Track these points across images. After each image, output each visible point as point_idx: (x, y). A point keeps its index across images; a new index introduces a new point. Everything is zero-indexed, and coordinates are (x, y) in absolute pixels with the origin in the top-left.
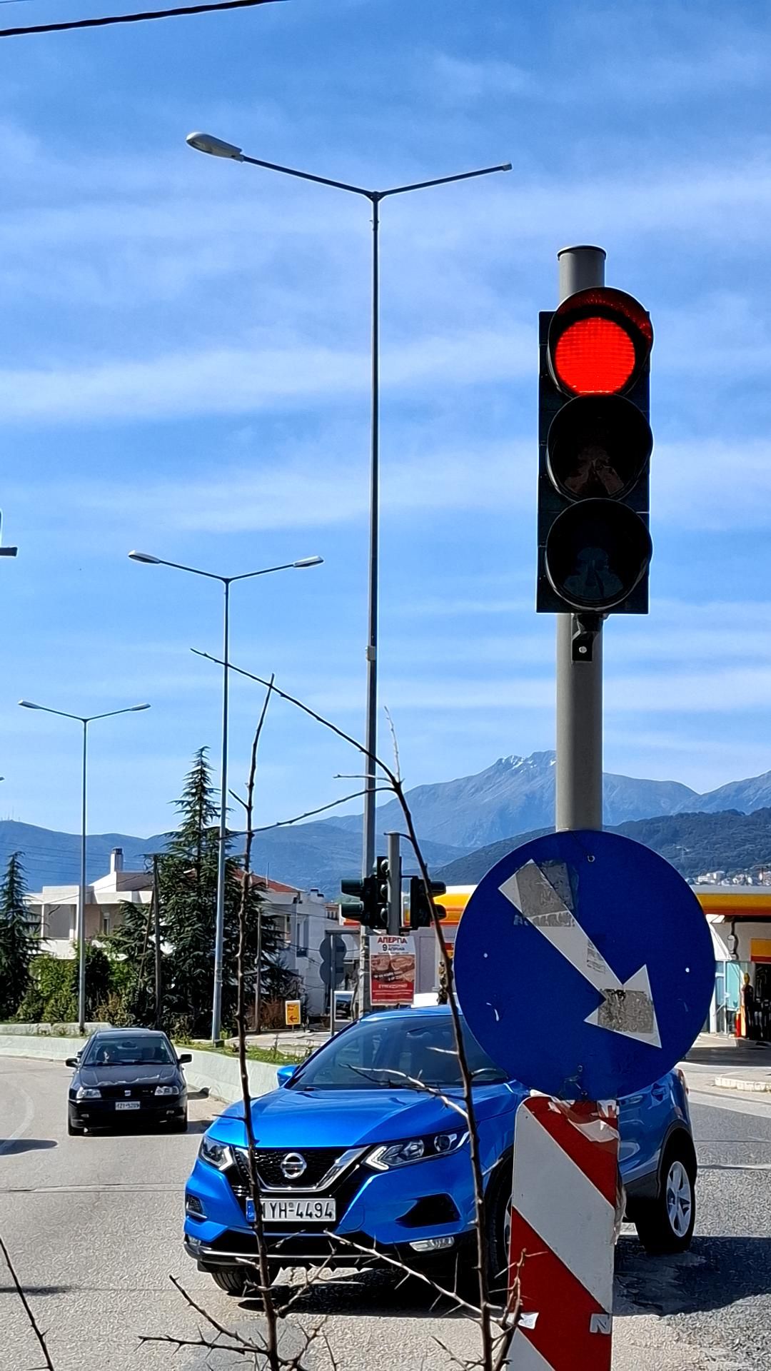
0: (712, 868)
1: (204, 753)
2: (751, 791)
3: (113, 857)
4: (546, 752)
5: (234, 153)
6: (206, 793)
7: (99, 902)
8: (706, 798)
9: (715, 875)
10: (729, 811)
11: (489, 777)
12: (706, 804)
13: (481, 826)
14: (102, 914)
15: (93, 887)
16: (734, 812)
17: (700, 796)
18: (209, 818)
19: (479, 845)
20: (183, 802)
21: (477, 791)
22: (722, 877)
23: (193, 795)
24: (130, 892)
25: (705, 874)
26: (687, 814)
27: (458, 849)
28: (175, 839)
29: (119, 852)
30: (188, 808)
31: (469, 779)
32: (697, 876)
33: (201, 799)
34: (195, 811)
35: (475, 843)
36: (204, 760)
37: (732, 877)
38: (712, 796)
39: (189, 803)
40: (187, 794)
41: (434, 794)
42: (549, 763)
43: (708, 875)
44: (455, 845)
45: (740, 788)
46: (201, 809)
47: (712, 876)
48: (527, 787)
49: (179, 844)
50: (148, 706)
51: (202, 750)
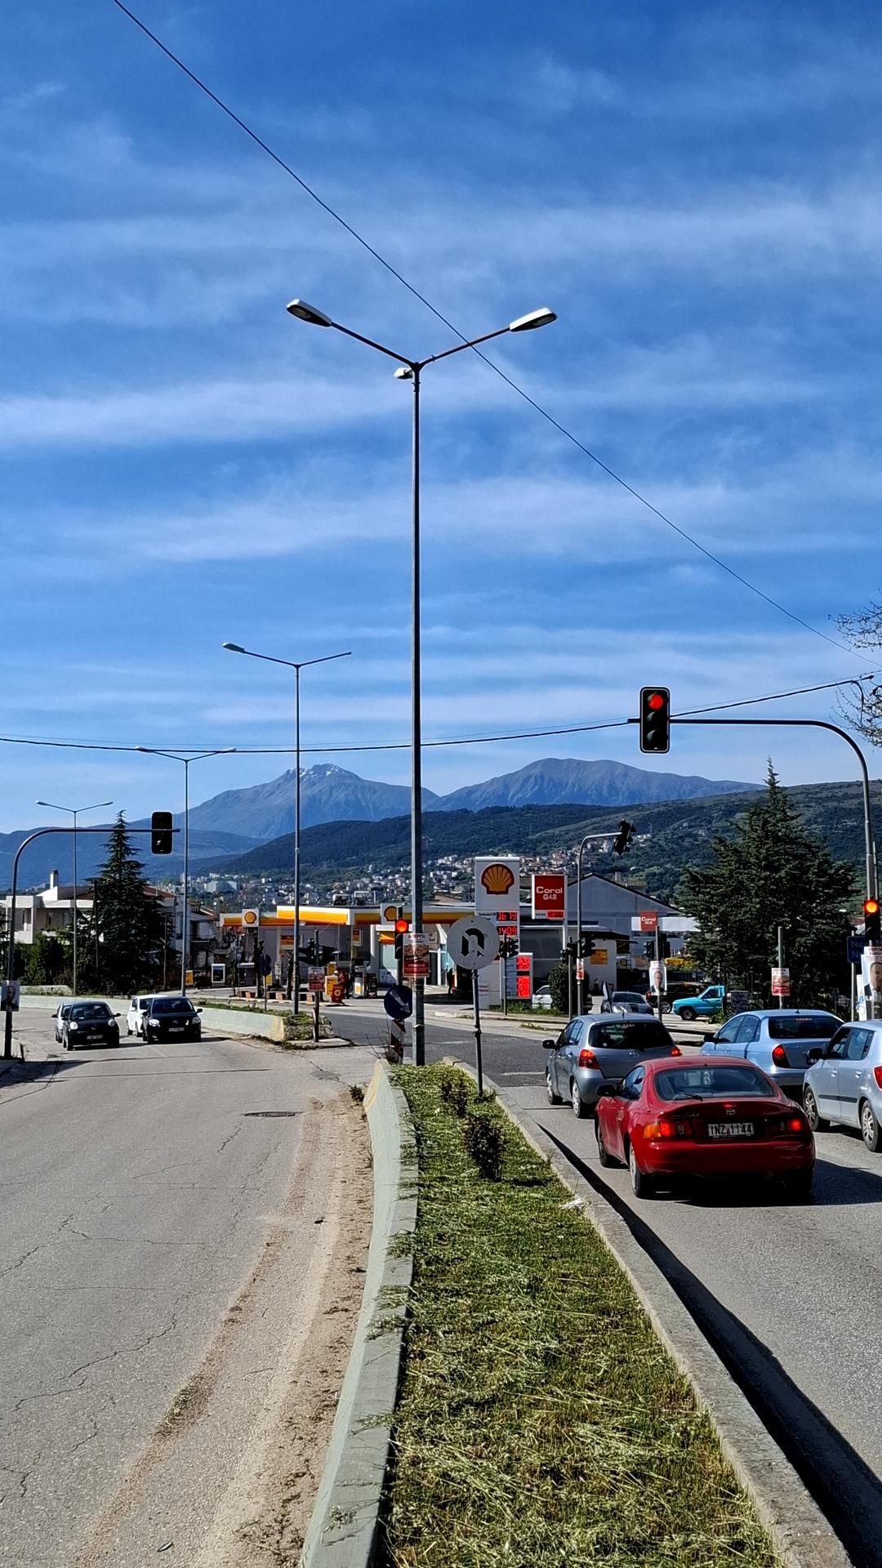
0: (448, 853)
1: (123, 814)
2: (478, 794)
3: (52, 876)
4: (323, 766)
5: (242, 650)
6: (124, 840)
7: (47, 906)
8: (444, 799)
9: (450, 859)
10: (461, 810)
11: (279, 785)
12: (444, 803)
13: (274, 822)
14: (47, 914)
15: (42, 897)
16: (466, 811)
17: (440, 798)
18: (126, 856)
19: (273, 837)
20: (108, 845)
21: (270, 794)
22: (455, 860)
23: (116, 841)
24: (69, 901)
25: (443, 858)
26: (430, 812)
27: (255, 839)
28: (104, 869)
29: (56, 873)
30: (113, 849)
31: (264, 786)
32: (437, 859)
33: (121, 843)
34: (118, 851)
35: (269, 835)
36: (123, 818)
37: (464, 859)
38: (449, 798)
39: (113, 846)
40: (112, 840)
41: (237, 797)
42: (325, 774)
43: (446, 858)
44: (253, 837)
45: (470, 791)
46: (121, 849)
47: (448, 859)
48: (310, 792)
49: (108, 872)
50: (111, 803)
51: (121, 812)
